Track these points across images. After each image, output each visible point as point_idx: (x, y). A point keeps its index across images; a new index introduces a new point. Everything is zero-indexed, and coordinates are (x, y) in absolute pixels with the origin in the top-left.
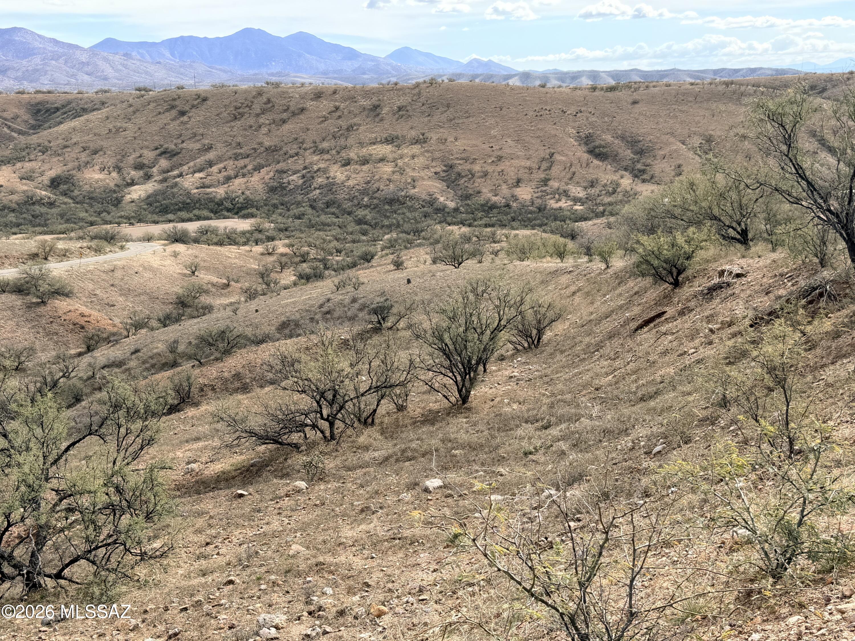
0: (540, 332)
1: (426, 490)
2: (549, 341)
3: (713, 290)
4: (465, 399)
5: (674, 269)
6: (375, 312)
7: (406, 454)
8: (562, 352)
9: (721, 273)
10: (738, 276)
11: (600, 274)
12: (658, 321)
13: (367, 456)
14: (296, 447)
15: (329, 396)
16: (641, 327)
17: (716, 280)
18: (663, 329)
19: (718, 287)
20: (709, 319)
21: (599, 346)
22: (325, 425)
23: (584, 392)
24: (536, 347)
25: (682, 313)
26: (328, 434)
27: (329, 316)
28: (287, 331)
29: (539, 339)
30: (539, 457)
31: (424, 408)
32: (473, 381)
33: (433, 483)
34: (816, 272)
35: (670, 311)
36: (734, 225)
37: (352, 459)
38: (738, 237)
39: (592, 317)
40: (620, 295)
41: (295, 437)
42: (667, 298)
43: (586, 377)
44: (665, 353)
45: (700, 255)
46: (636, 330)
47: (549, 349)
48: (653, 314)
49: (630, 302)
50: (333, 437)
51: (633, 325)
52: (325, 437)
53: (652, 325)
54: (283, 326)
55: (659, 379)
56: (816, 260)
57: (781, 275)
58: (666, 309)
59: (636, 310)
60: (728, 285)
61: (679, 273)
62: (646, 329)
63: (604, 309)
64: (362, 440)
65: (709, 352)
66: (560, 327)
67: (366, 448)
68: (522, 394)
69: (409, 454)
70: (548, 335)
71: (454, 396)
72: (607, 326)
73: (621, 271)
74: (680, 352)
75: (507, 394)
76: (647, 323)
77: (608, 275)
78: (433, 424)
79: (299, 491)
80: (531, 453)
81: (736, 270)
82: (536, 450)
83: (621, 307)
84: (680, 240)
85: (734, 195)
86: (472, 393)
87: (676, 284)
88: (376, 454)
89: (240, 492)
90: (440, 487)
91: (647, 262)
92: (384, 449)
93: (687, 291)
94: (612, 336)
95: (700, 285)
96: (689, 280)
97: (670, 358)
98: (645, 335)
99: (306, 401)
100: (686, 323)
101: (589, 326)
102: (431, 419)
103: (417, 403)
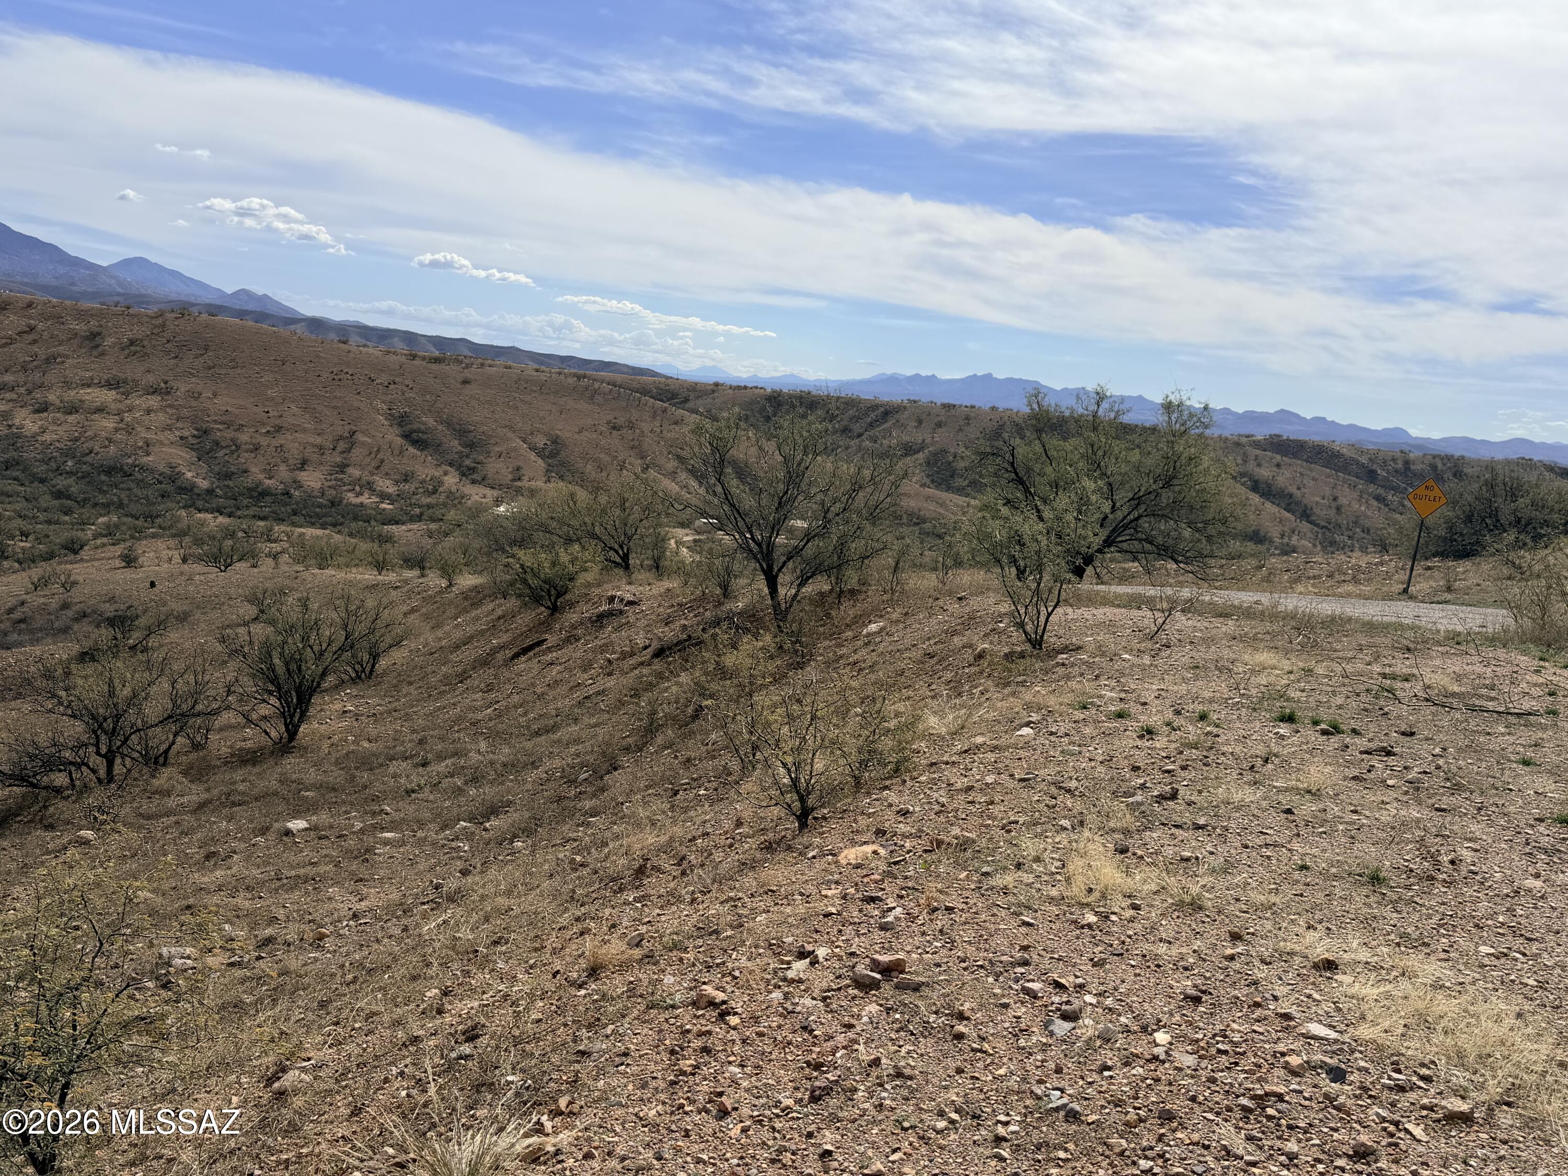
0: (375, 657)
1: (288, 833)
2: (385, 673)
3: (600, 619)
4: (292, 734)
5: (553, 592)
6: (111, 622)
7: (232, 798)
8: (410, 683)
9: (612, 599)
10: (630, 603)
11: (440, 592)
12: (537, 649)
13: (172, 802)
14: (58, 791)
15: (108, 724)
16: (516, 656)
17: (604, 607)
18: (549, 657)
19: (610, 614)
20: (603, 649)
21: (463, 677)
22: (100, 764)
23: (456, 728)
24: (369, 677)
25: (568, 642)
26: (102, 773)
27: (23, 626)
29: (373, 666)
30: (426, 794)
31: (231, 747)
32: (303, 715)
33: (297, 824)
34: (721, 604)
35: (551, 639)
36: (616, 547)
37: (149, 806)
38: (618, 560)
39: (444, 643)
40: (478, 618)
41: (60, 779)
42: (545, 625)
43: (454, 712)
44: (554, 684)
45: (585, 577)
46: (513, 658)
47: (391, 679)
48: (528, 642)
49: (493, 628)
50: (110, 779)
51: (509, 653)
52: (98, 779)
53: (531, 654)
55: (554, 712)
56: (718, 591)
57: (680, 605)
58: (547, 636)
59: (505, 638)
60: (621, 612)
61: (559, 595)
62: (523, 659)
63: (457, 635)
64: (159, 783)
65: (611, 682)
66: (398, 655)
67: (168, 793)
68: (372, 730)
69: (237, 798)
70: (383, 663)
71: (278, 732)
72: (468, 654)
73: (470, 590)
74: (572, 684)
75: (349, 730)
76: (525, 651)
77: (452, 595)
78: (255, 765)
79: (85, 842)
80: (413, 791)
81: (629, 597)
82: (421, 788)
83: (482, 633)
84: (564, 558)
86: (301, 729)
87: (554, 609)
88: (185, 799)
90: (306, 829)
91: (525, 581)
92: (195, 794)
93: (572, 617)
94: (483, 662)
95: (587, 610)
96: (572, 605)
97: (562, 689)
98: (522, 664)
99: (76, 729)
100: (575, 652)
101: (441, 654)
102: (249, 758)
103: (220, 745)
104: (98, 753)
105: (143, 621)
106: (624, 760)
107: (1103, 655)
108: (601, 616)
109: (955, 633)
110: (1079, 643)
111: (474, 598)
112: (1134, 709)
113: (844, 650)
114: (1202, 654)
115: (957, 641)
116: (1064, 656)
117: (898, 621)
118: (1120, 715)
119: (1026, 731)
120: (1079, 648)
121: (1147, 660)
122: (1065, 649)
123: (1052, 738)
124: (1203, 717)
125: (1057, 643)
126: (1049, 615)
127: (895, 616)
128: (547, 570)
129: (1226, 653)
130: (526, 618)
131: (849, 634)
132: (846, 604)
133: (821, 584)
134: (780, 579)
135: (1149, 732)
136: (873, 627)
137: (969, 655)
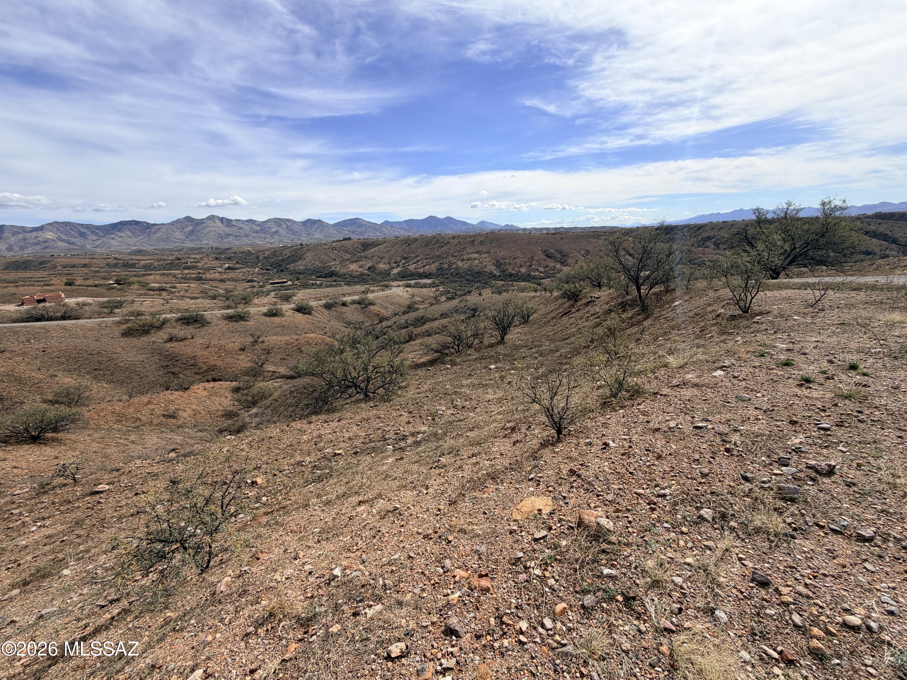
0: (528, 317)
1: (490, 369)
2: (530, 321)
4: (503, 339)
5: (575, 296)
6: (472, 310)
7: (483, 357)
8: (536, 324)
9: (591, 297)
10: (597, 298)
11: (549, 297)
12: (569, 313)
13: (470, 358)
14: (447, 354)
15: (458, 338)
16: (563, 315)
17: (590, 300)
18: (571, 316)
19: (590, 302)
20: (587, 313)
21: (549, 322)
22: (456, 347)
23: (543, 337)
24: (527, 322)
25: (577, 311)
26: (457, 350)
27: (457, 311)
29: (528, 319)
30: (528, 358)
31: (489, 342)
32: (506, 334)
33: (492, 367)
34: (625, 297)
35: (573, 310)
36: (596, 280)
37: (465, 359)
38: (597, 285)
39: (546, 312)
40: (556, 304)
41: (446, 351)
42: (572, 306)
43: (544, 332)
44: (571, 324)
45: (584, 291)
47: (531, 323)
48: (567, 311)
49: (560, 307)
50: (459, 351)
51: (561, 315)
53: (567, 315)
54: (442, 315)
55: (569, 333)
56: (625, 293)
57: (612, 298)
59: (562, 310)
60: (594, 301)
61: (577, 296)
62: (565, 316)
63: (550, 309)
64: (469, 352)
65: (587, 324)
66: (535, 316)
67: (470, 355)
68: (522, 338)
70: (531, 318)
71: (499, 339)
72: (552, 315)
73: (557, 296)
74: (576, 324)
75: (517, 338)
76: (565, 314)
77: (552, 298)
79: (448, 368)
80: (525, 357)
81: (597, 296)
82: (527, 356)
83: (556, 309)
84: (578, 285)
85: (596, 270)
86: (505, 337)
87: (576, 301)
88: (473, 357)
89: (429, 368)
90: (495, 368)
91: (566, 293)
92: (476, 355)
93: (579, 303)
94: (553, 318)
95: (584, 301)
96: (580, 299)
97: (573, 326)
98: (565, 318)
99: (450, 340)
100: (579, 314)
101: (545, 315)
102: (491, 346)
103: (487, 341)
104: (455, 345)
107: (782, 316)
108: (588, 303)
109: (709, 305)
110: (770, 310)
111: (556, 299)
112: (798, 359)
113: (664, 312)
114: (847, 316)
115: (709, 309)
116: (759, 317)
117: (688, 300)
118: (787, 364)
119: (719, 373)
120: (768, 312)
121: (809, 320)
122: (761, 314)
123: (735, 381)
124: (853, 367)
125: (756, 309)
126: (753, 298)
127: (686, 299)
128: (573, 290)
129: (864, 313)
130: (567, 305)
131: (667, 306)
132: (668, 295)
133: (657, 289)
134: (642, 287)
135: (807, 381)
136: (677, 303)
137: (714, 315)
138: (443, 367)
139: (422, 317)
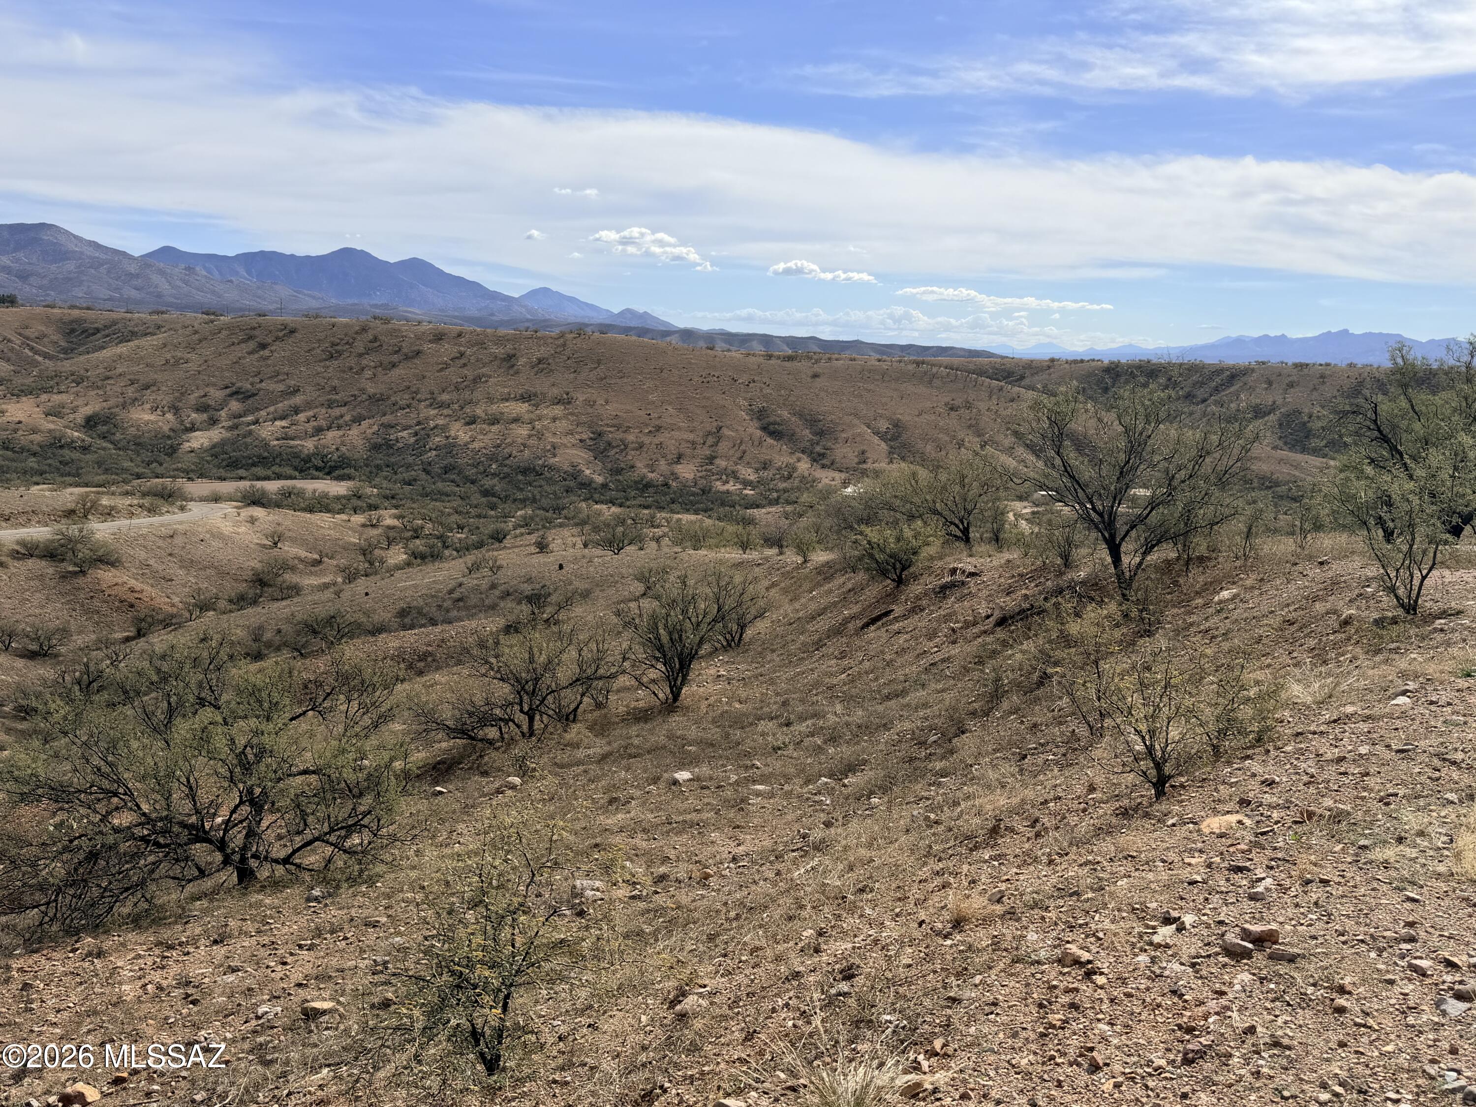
0: (742, 627)
1: (675, 782)
2: (750, 643)
3: (944, 590)
4: (676, 696)
5: (898, 565)
7: (629, 751)
8: (773, 651)
9: (953, 571)
10: (972, 575)
11: (797, 568)
12: (885, 620)
13: (580, 754)
14: (491, 742)
15: (529, 686)
16: (867, 625)
17: (947, 579)
18: (896, 626)
19: (952, 585)
20: (947, 618)
21: (819, 645)
22: (522, 719)
23: (814, 692)
24: (738, 645)
25: (913, 612)
26: (525, 728)
27: (461, 604)
28: (407, 620)
29: (741, 636)
30: (790, 751)
31: (627, 706)
32: (684, 679)
33: (683, 775)
34: (1061, 574)
35: (898, 610)
36: (957, 522)
37: (562, 757)
38: (959, 534)
39: (801, 614)
40: (831, 591)
41: (492, 733)
42: (892, 597)
43: (812, 677)
44: (903, 651)
45: (928, 551)
46: (862, 628)
47: (757, 648)
48: (877, 613)
49: (844, 599)
50: (532, 734)
51: (859, 623)
52: (522, 733)
53: (880, 623)
54: (403, 613)
55: (902, 678)
56: (1059, 561)
57: (1021, 575)
58: (894, 607)
59: (856, 609)
60: (963, 583)
61: (904, 569)
62: (872, 628)
63: (813, 607)
64: (569, 737)
65: (955, 650)
66: (761, 626)
67: (576, 746)
68: (740, 693)
69: (633, 751)
70: (749, 633)
71: (664, 691)
72: (824, 624)
73: (823, 566)
74: (918, 652)
75: (723, 693)
76: (874, 621)
77: (808, 570)
78: (646, 722)
79: (513, 787)
80: (779, 749)
81: (970, 568)
82: (786, 746)
83: (835, 604)
84: (908, 533)
85: (957, 488)
86: (683, 691)
87: (900, 582)
88: (591, 752)
89: (438, 788)
90: (690, 780)
91: (872, 556)
92: (599, 747)
93: (916, 589)
94: (837, 631)
95: (931, 582)
96: (916, 578)
97: (909, 657)
98: (872, 633)
100: (919, 622)
101: (799, 624)
102: (642, 716)
103: (618, 704)
104: (521, 711)
105: (554, 598)
106: (970, 724)
108: (944, 588)
109: (1316, 599)
110: (1459, 607)
111: (826, 573)
113: (1194, 618)
115: (1319, 607)
116: (1443, 621)
117: (1252, 587)
119: (1401, 700)
120: (1459, 613)
122: (1444, 614)
123: (1433, 708)
125: (1431, 606)
126: (1424, 578)
127: (1249, 583)
128: (892, 545)
130: (873, 591)
131: (1199, 601)
132: (1194, 571)
133: (1167, 552)
136: (1225, 594)
137: (1333, 621)
138: (491, 784)
139: (330, 620)
